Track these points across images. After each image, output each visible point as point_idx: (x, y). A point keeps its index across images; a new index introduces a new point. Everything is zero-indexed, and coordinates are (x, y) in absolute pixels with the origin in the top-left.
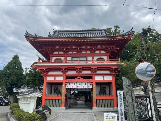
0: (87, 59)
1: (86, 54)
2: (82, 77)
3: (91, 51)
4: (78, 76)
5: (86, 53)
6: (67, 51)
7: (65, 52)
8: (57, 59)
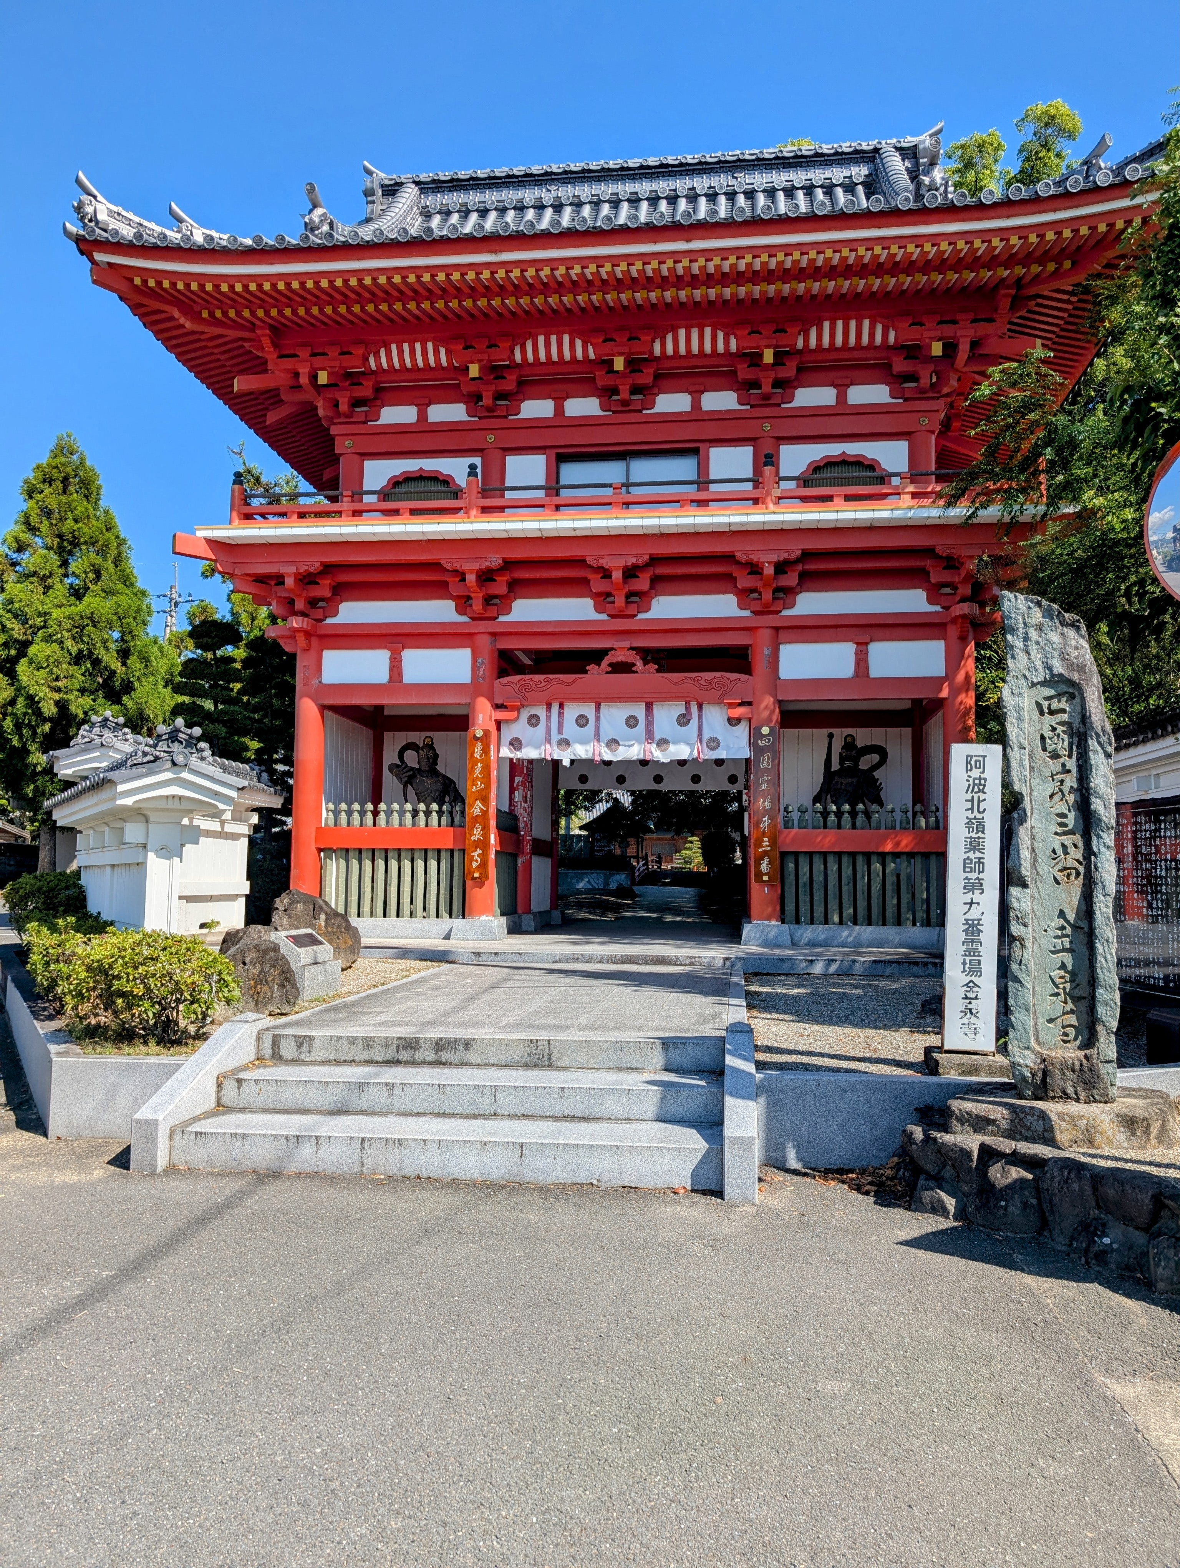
0: (703, 467)
1: (697, 415)
2: (648, 655)
3: (744, 387)
4: (617, 644)
5: (696, 404)
6: (500, 396)
7: (487, 401)
8: (408, 479)
